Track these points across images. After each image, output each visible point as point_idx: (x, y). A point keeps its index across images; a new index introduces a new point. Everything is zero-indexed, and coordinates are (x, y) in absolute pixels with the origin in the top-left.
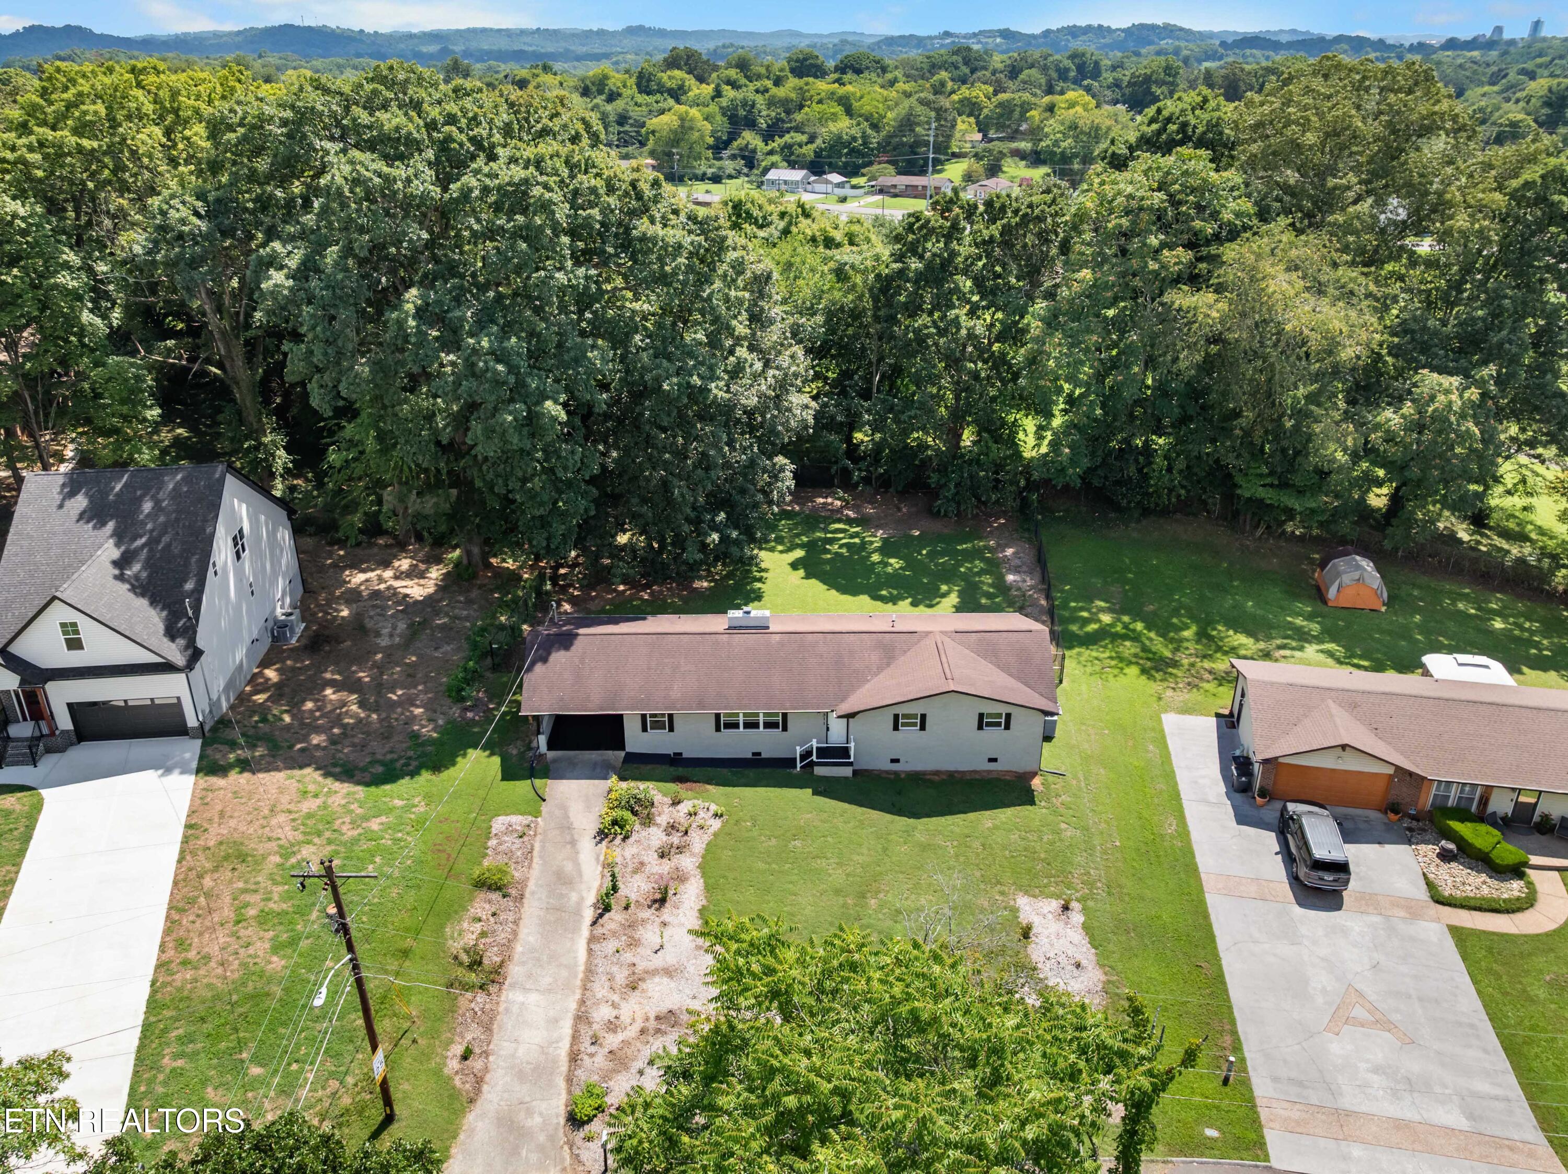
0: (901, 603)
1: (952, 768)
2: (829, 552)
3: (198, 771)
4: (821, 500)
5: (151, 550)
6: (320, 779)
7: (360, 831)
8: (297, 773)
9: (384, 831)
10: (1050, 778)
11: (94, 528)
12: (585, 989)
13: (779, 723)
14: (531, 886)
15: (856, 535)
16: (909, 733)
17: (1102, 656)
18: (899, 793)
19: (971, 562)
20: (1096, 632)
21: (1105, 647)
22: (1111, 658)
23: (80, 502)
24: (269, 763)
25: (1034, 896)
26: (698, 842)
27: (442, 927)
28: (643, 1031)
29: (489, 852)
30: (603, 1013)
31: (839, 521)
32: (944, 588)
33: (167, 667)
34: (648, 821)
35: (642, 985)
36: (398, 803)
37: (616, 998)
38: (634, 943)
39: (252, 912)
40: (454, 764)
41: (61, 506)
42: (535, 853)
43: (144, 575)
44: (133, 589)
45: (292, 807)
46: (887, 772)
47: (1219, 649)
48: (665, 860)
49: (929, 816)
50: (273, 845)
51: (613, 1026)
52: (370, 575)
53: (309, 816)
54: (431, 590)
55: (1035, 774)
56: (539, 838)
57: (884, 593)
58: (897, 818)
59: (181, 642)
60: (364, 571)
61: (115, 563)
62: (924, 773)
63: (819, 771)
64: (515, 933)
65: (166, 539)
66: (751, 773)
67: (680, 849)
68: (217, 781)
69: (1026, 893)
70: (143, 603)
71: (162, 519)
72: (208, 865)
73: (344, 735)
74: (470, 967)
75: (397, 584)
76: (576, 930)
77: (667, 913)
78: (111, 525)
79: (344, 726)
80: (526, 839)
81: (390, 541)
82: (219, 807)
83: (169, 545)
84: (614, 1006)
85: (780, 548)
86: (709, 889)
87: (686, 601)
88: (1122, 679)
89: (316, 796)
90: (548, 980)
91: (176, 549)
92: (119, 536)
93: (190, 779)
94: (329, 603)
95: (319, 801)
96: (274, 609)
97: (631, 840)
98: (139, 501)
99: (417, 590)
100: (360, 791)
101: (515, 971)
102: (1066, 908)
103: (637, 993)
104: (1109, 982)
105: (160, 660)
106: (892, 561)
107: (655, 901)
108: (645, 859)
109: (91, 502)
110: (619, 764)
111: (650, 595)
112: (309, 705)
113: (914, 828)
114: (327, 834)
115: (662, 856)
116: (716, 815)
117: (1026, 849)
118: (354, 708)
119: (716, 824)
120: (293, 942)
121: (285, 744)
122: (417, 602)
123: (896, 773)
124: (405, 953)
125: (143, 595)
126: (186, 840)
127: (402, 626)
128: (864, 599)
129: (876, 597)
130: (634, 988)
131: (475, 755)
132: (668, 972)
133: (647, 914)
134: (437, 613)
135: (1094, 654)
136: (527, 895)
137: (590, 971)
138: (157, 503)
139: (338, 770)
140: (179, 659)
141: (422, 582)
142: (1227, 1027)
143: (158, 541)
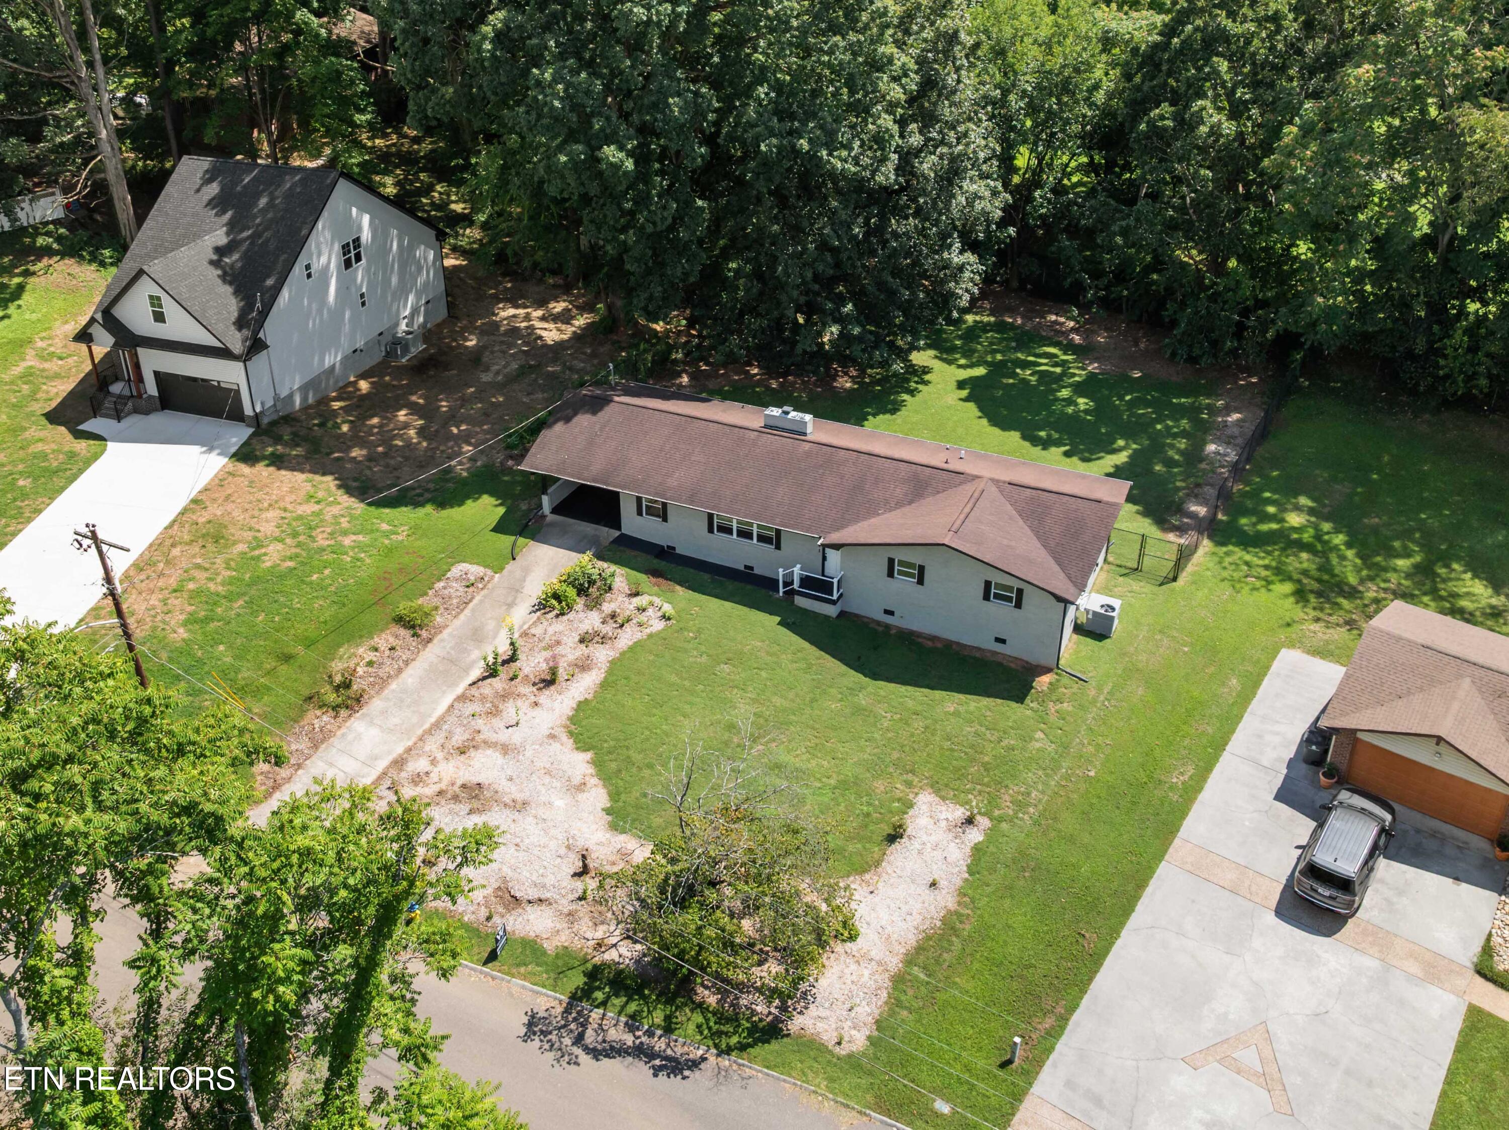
0: (1053, 449)
1: (953, 637)
2: (1014, 375)
3: (234, 455)
4: (1053, 318)
5: (252, 243)
6: (334, 489)
7: (332, 542)
8: (318, 478)
9: (353, 548)
10: (1066, 680)
11: (216, 215)
12: (421, 739)
13: (774, 539)
14: (446, 633)
15: (1063, 363)
16: (904, 584)
17: (1256, 561)
18: (875, 649)
19: (1176, 420)
20: (1272, 533)
21: (1269, 553)
22: (1266, 567)
23: (214, 189)
24: (298, 463)
25: (943, 798)
26: (627, 638)
27: (339, 646)
28: (440, 793)
29: (430, 592)
30: (420, 765)
31: (1056, 344)
32: (1121, 443)
33: (223, 353)
34: (594, 604)
35: (472, 753)
36: (385, 527)
37: (440, 755)
38: (494, 712)
39: (191, 586)
40: (461, 503)
41: (198, 191)
42: (471, 605)
43: (239, 265)
44: (223, 278)
45: (290, 507)
46: (878, 623)
47: (1434, 592)
48: (583, 646)
49: (889, 680)
50: (249, 535)
51: (417, 779)
52: (521, 311)
53: (300, 518)
54: (565, 337)
55: (1049, 670)
56: (485, 592)
57: (1043, 434)
58: (852, 672)
59: (246, 332)
60: (517, 307)
61: (218, 250)
62: (919, 635)
63: (800, 601)
64: (400, 671)
65: (267, 234)
66: (731, 585)
67: (604, 639)
68: (245, 469)
69: (937, 792)
70: (229, 289)
71: (270, 215)
72: (187, 537)
73: (385, 454)
74: (337, 688)
75: (538, 324)
76: (455, 684)
77: (545, 697)
78: (229, 214)
79: (391, 447)
80: (471, 589)
81: (561, 282)
82: (229, 491)
83: (268, 240)
84: (434, 762)
85: (962, 361)
86: (604, 685)
87: (813, 398)
88: (1263, 596)
89: (318, 502)
90: (396, 720)
91: (272, 246)
92: (232, 227)
93: (224, 460)
94: (464, 329)
95: (317, 508)
96: (397, 324)
97: (565, 618)
98: (257, 196)
99: (551, 334)
100: (358, 507)
101: (375, 705)
102: (970, 821)
103: (462, 758)
104: (956, 913)
105: (219, 345)
106: (1081, 401)
107: (543, 681)
108: (565, 639)
109: (222, 190)
110: (606, 543)
111: (781, 385)
112: (375, 421)
113: (862, 688)
114: (302, 538)
115: (582, 641)
116: (663, 617)
117: (972, 746)
118: (412, 432)
119: (658, 626)
120: (207, 620)
121: (324, 450)
122: (546, 346)
123: (888, 627)
124: (287, 658)
125: (230, 283)
126: (182, 513)
127: (515, 366)
128: (1014, 436)
129: (1030, 438)
130: (463, 753)
131: (487, 500)
132: (505, 749)
133: (527, 690)
134: (554, 361)
135: (1248, 557)
136: (435, 641)
137: (437, 725)
138: (272, 199)
139: (355, 484)
140: (237, 348)
141: (564, 327)
142: (1060, 1010)
143: (260, 236)
